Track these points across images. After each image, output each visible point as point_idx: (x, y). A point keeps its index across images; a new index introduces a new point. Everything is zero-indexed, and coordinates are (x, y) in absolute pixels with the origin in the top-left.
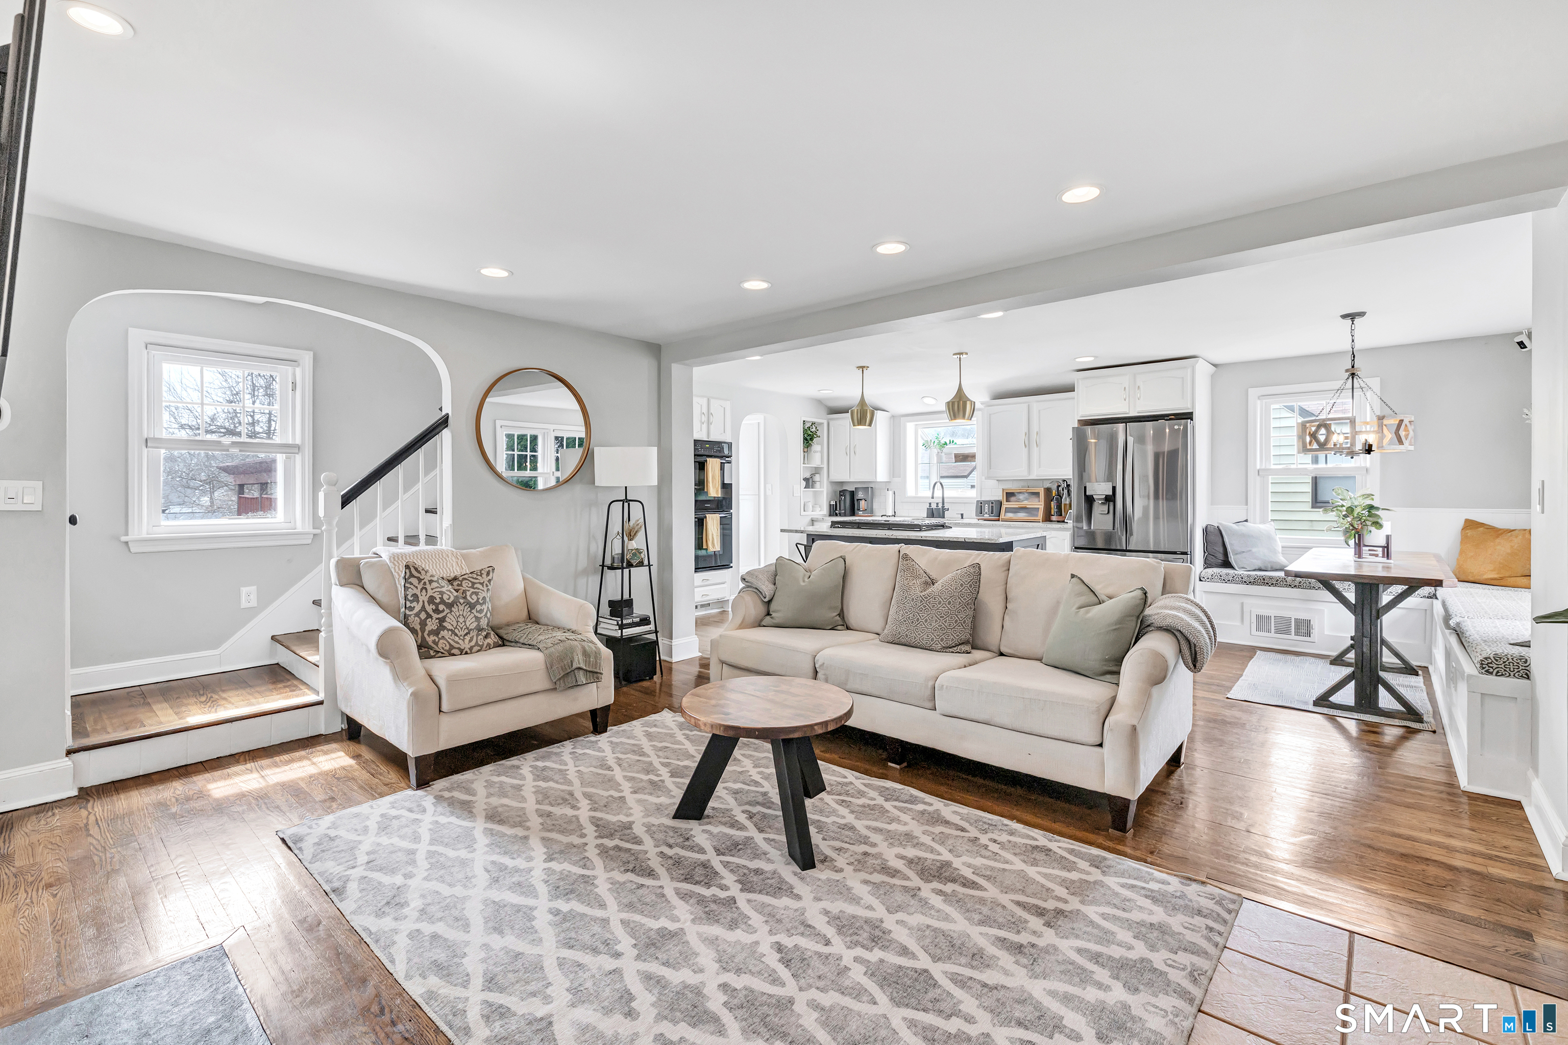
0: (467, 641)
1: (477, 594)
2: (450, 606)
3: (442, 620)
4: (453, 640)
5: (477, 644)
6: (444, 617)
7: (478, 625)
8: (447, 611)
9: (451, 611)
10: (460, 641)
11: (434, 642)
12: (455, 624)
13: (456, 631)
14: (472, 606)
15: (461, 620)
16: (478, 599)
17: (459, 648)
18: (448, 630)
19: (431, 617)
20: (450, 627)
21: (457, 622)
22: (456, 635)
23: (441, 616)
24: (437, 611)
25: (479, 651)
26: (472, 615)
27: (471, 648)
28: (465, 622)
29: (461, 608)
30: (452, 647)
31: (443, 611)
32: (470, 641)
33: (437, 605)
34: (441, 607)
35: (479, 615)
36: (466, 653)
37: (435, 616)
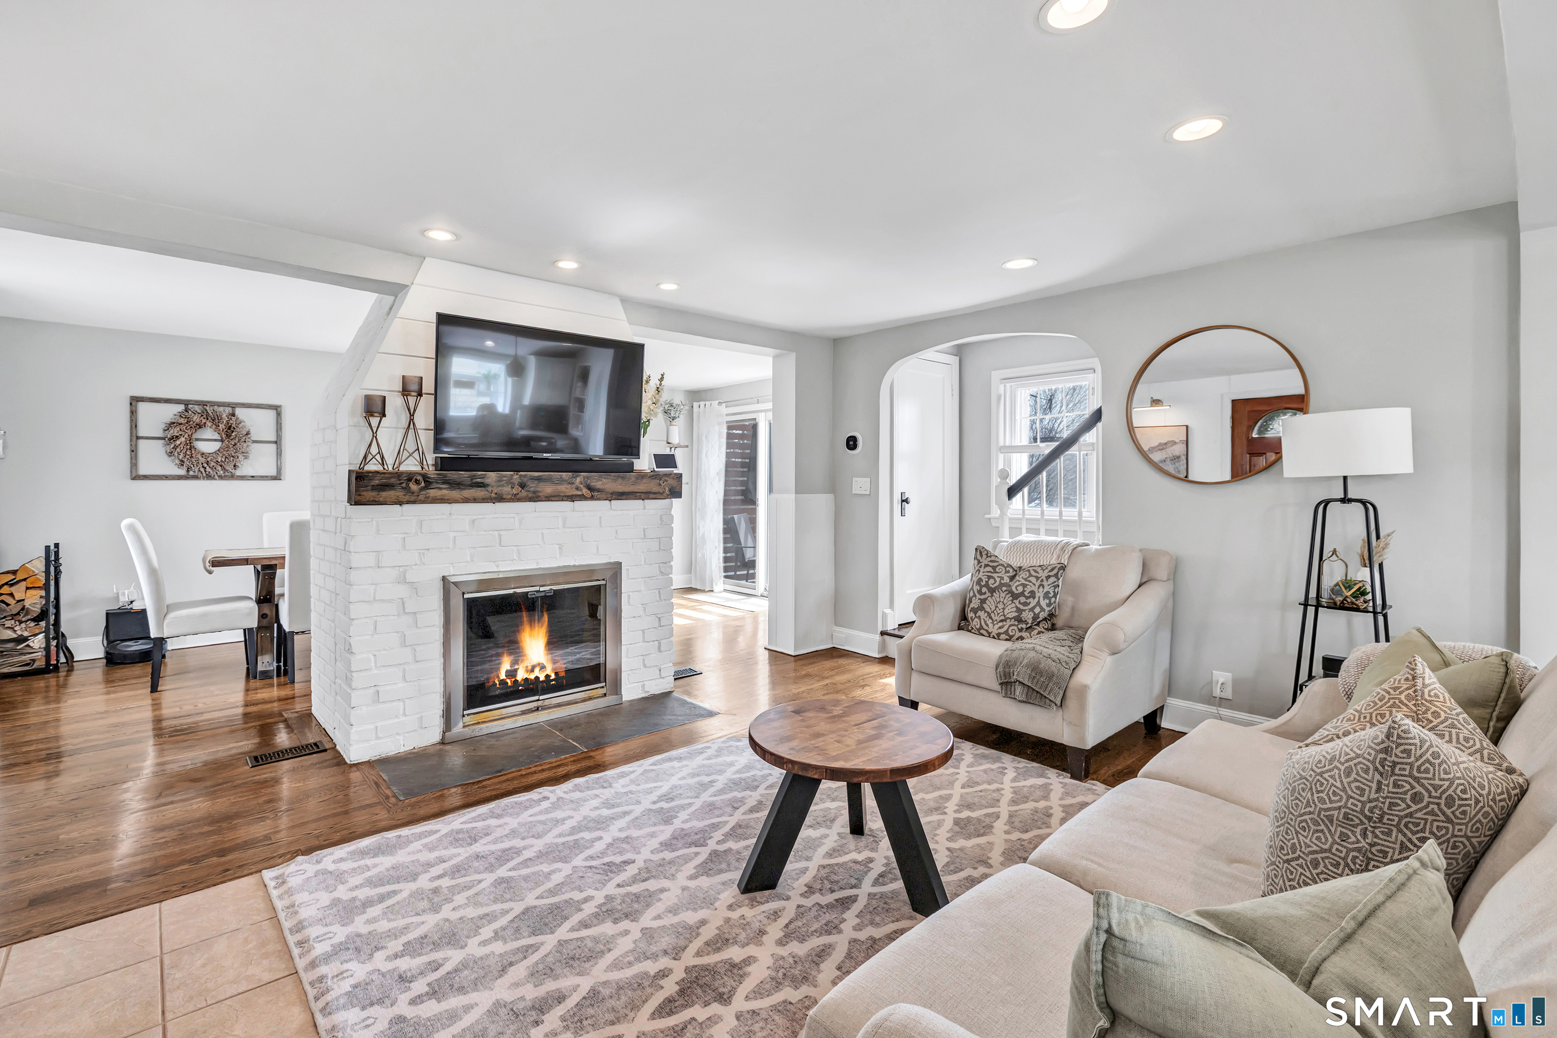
0: (997, 626)
1: (1024, 586)
2: (992, 591)
3: (983, 601)
4: (985, 622)
5: (1006, 632)
6: (986, 599)
7: (1018, 616)
8: (988, 594)
9: (992, 596)
10: (991, 625)
11: (971, 618)
12: (993, 608)
13: (992, 615)
14: (1015, 596)
15: (1001, 606)
16: (1024, 591)
17: (987, 631)
18: (986, 612)
19: (976, 596)
20: (988, 610)
21: (996, 607)
22: (991, 618)
23: (983, 597)
24: (980, 592)
25: (1006, 640)
26: (1013, 605)
27: (999, 635)
28: (1004, 609)
29: (1003, 595)
30: (981, 628)
31: (985, 593)
32: (1000, 628)
33: (981, 587)
34: (984, 590)
35: (1021, 607)
36: (994, 637)
37: (978, 596)
